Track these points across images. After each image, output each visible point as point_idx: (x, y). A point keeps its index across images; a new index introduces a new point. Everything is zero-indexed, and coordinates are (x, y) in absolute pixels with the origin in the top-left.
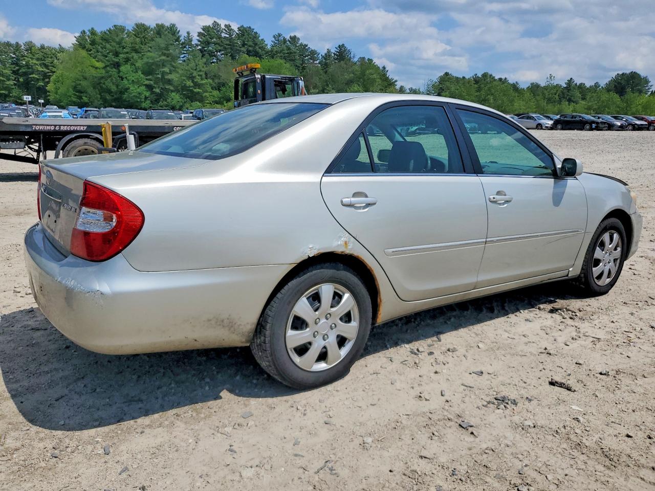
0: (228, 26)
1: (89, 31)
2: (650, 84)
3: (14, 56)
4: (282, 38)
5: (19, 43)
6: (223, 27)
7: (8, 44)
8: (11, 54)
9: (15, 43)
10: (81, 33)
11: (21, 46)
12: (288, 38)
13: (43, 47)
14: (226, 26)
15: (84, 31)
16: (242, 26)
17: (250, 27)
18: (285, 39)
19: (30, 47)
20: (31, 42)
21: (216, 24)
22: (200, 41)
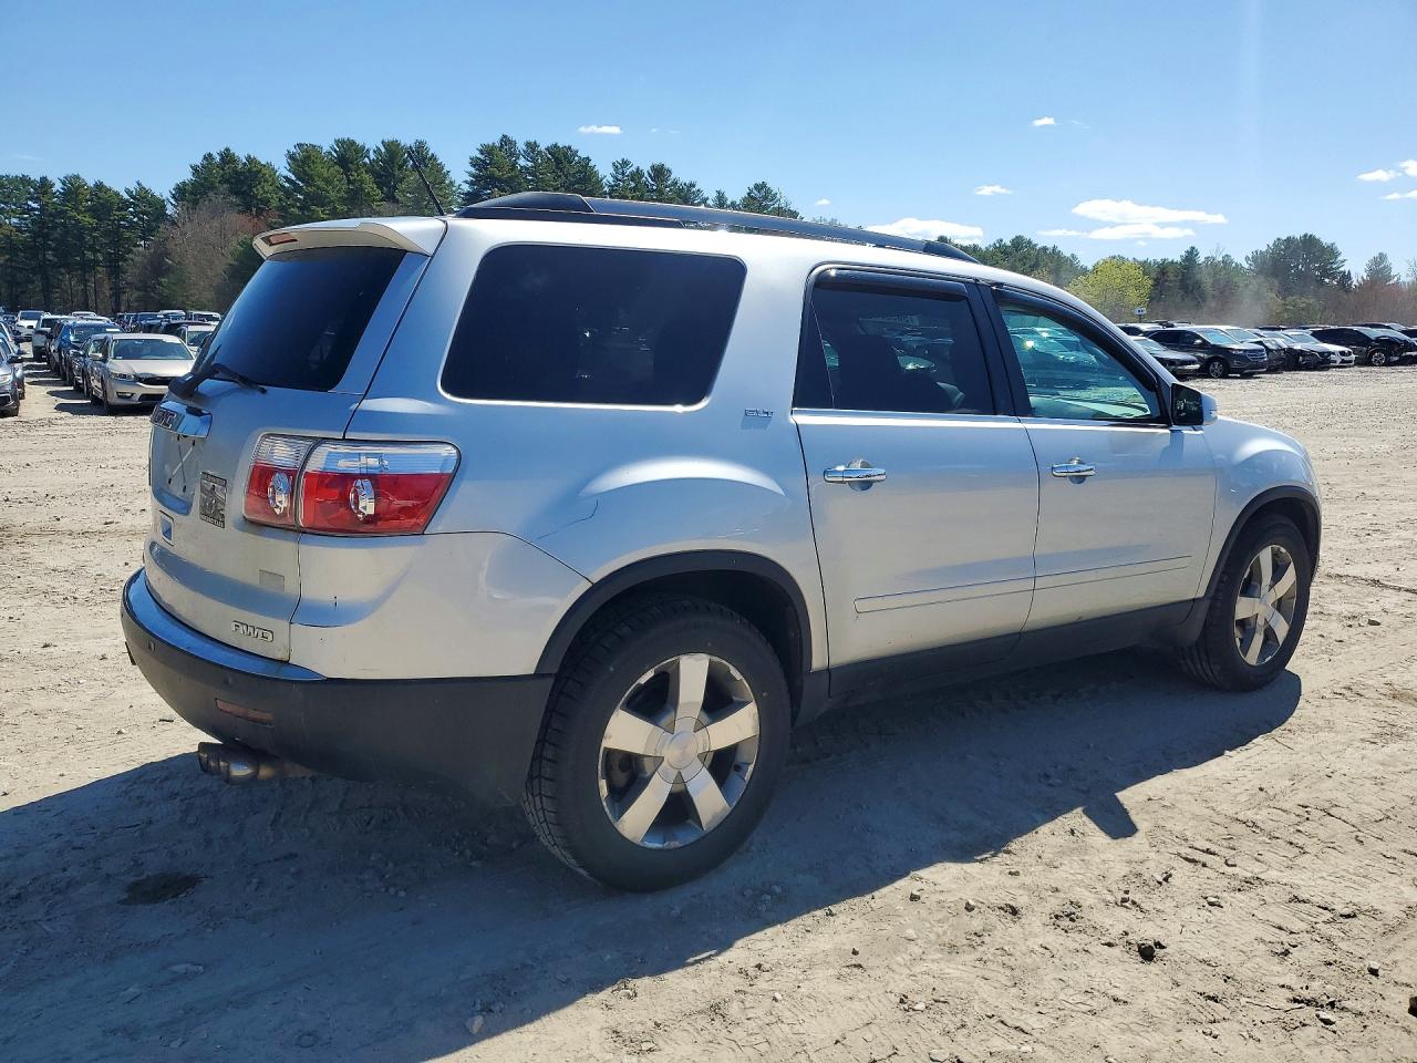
0: (532, 146)
1: (220, 153)
2: (1340, 258)
3: (35, 205)
4: (633, 170)
5: (49, 179)
6: (521, 146)
7: (25, 181)
8: (30, 203)
9: (38, 179)
10: (205, 158)
11: (52, 185)
12: (646, 168)
13: (99, 186)
14: (528, 144)
15: (210, 155)
16: (556, 146)
17: (570, 148)
18: (638, 174)
19: (73, 187)
20: (77, 177)
21: (505, 140)
22: (473, 176)
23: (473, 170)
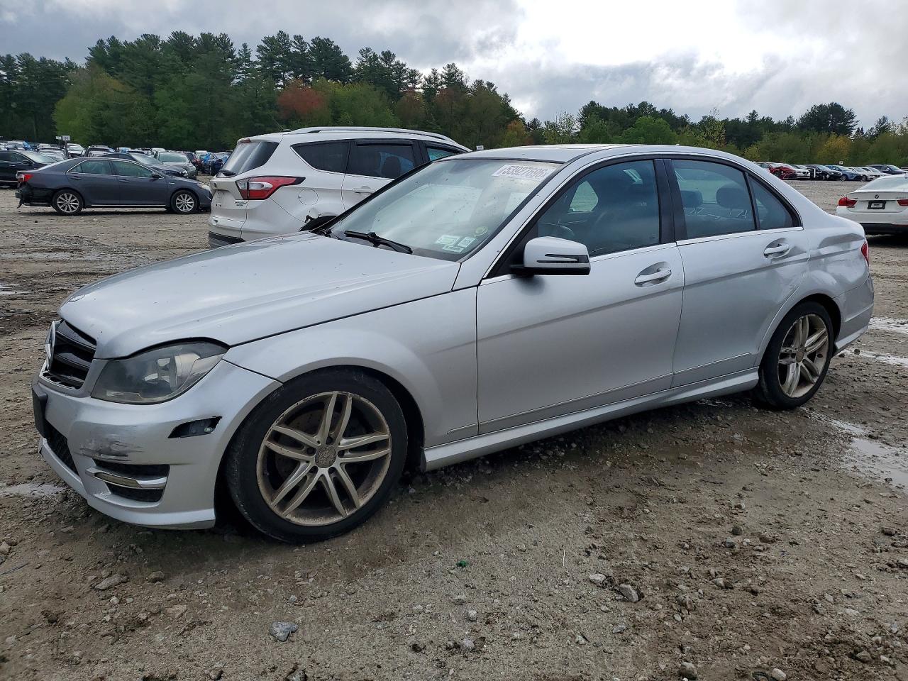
0: (298, 38)
1: (108, 40)
2: (855, 120)
3: (4, 73)
4: (372, 54)
5: (12, 56)
6: (291, 38)
8: (1, 72)
9: (5, 56)
10: (98, 43)
11: (14, 60)
12: (379, 54)
13: (43, 60)
14: (296, 37)
15: (102, 41)
16: (318, 38)
17: (328, 39)
18: (375, 56)
19: (27, 61)
20: (28, 55)
21: (282, 34)
22: (260, 58)
23: (258, 54)
